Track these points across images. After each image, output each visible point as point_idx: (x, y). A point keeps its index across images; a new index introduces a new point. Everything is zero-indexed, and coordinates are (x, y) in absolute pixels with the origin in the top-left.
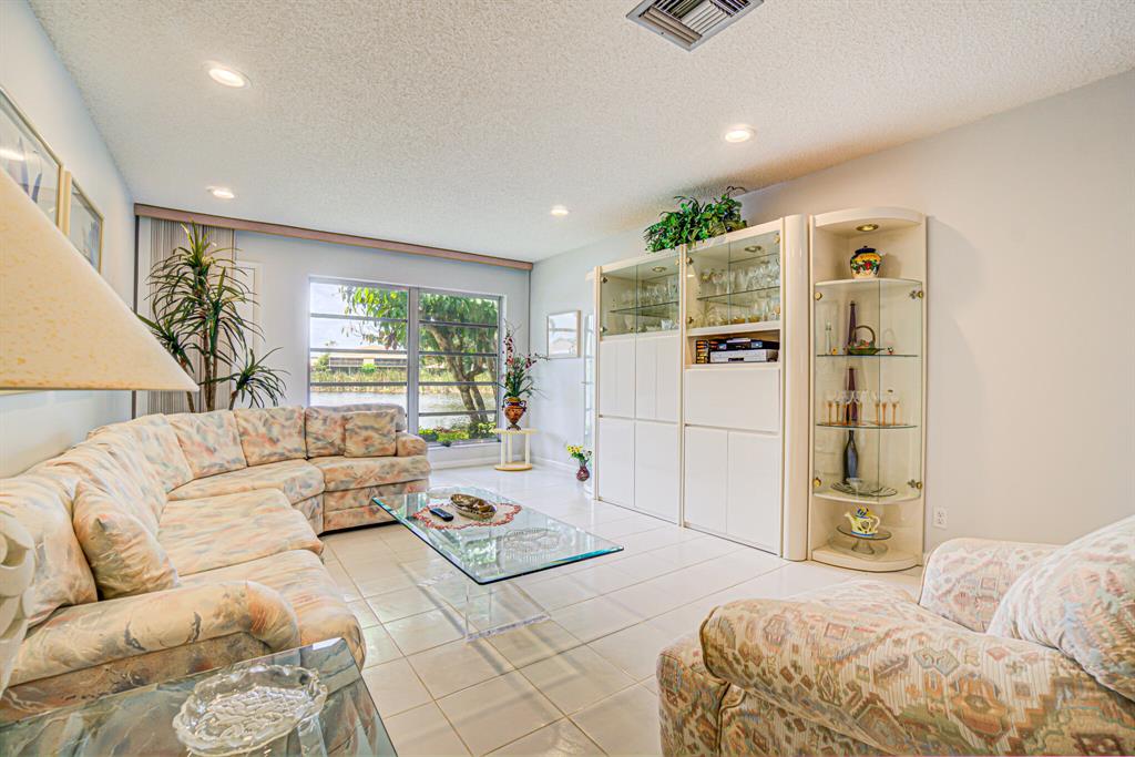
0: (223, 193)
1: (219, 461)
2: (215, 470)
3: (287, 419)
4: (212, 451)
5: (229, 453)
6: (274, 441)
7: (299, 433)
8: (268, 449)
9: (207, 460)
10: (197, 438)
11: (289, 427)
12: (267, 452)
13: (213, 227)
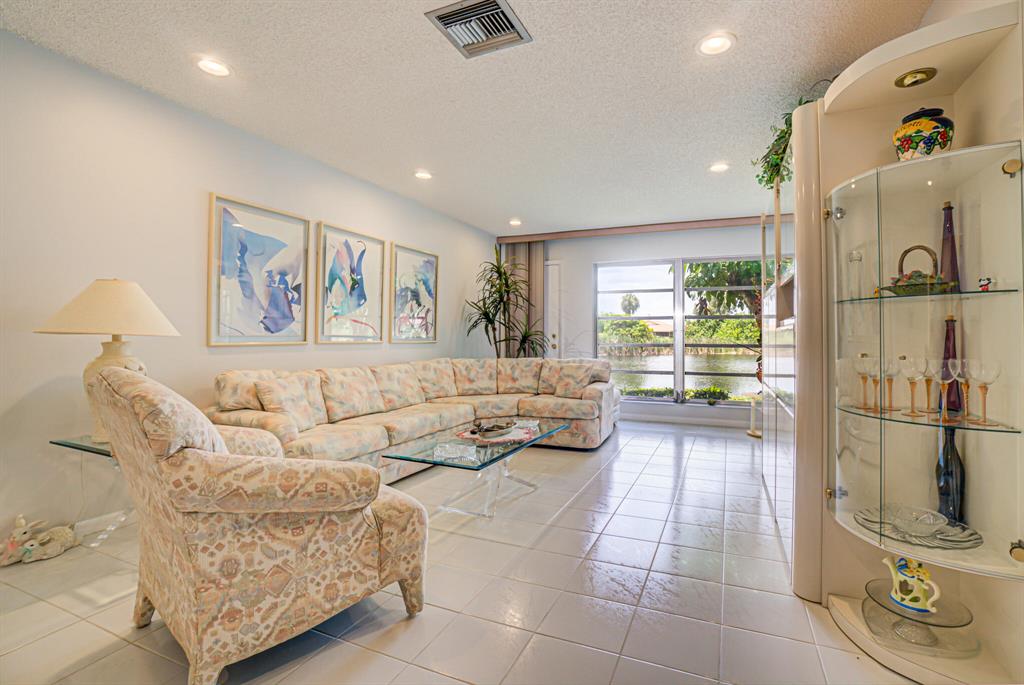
0: (515, 222)
1: (475, 387)
2: (471, 392)
3: (527, 366)
4: (471, 381)
5: (484, 383)
6: (514, 380)
7: (535, 376)
8: (510, 385)
9: (467, 386)
10: (464, 373)
11: (527, 372)
12: (509, 386)
13: (536, 242)
